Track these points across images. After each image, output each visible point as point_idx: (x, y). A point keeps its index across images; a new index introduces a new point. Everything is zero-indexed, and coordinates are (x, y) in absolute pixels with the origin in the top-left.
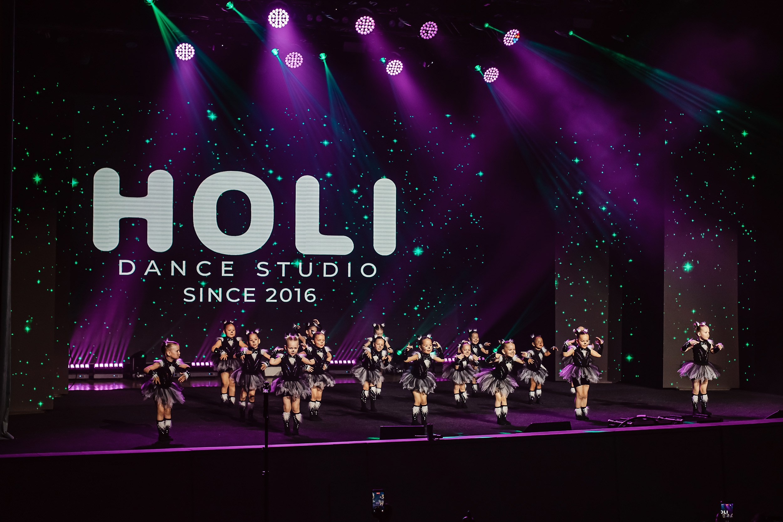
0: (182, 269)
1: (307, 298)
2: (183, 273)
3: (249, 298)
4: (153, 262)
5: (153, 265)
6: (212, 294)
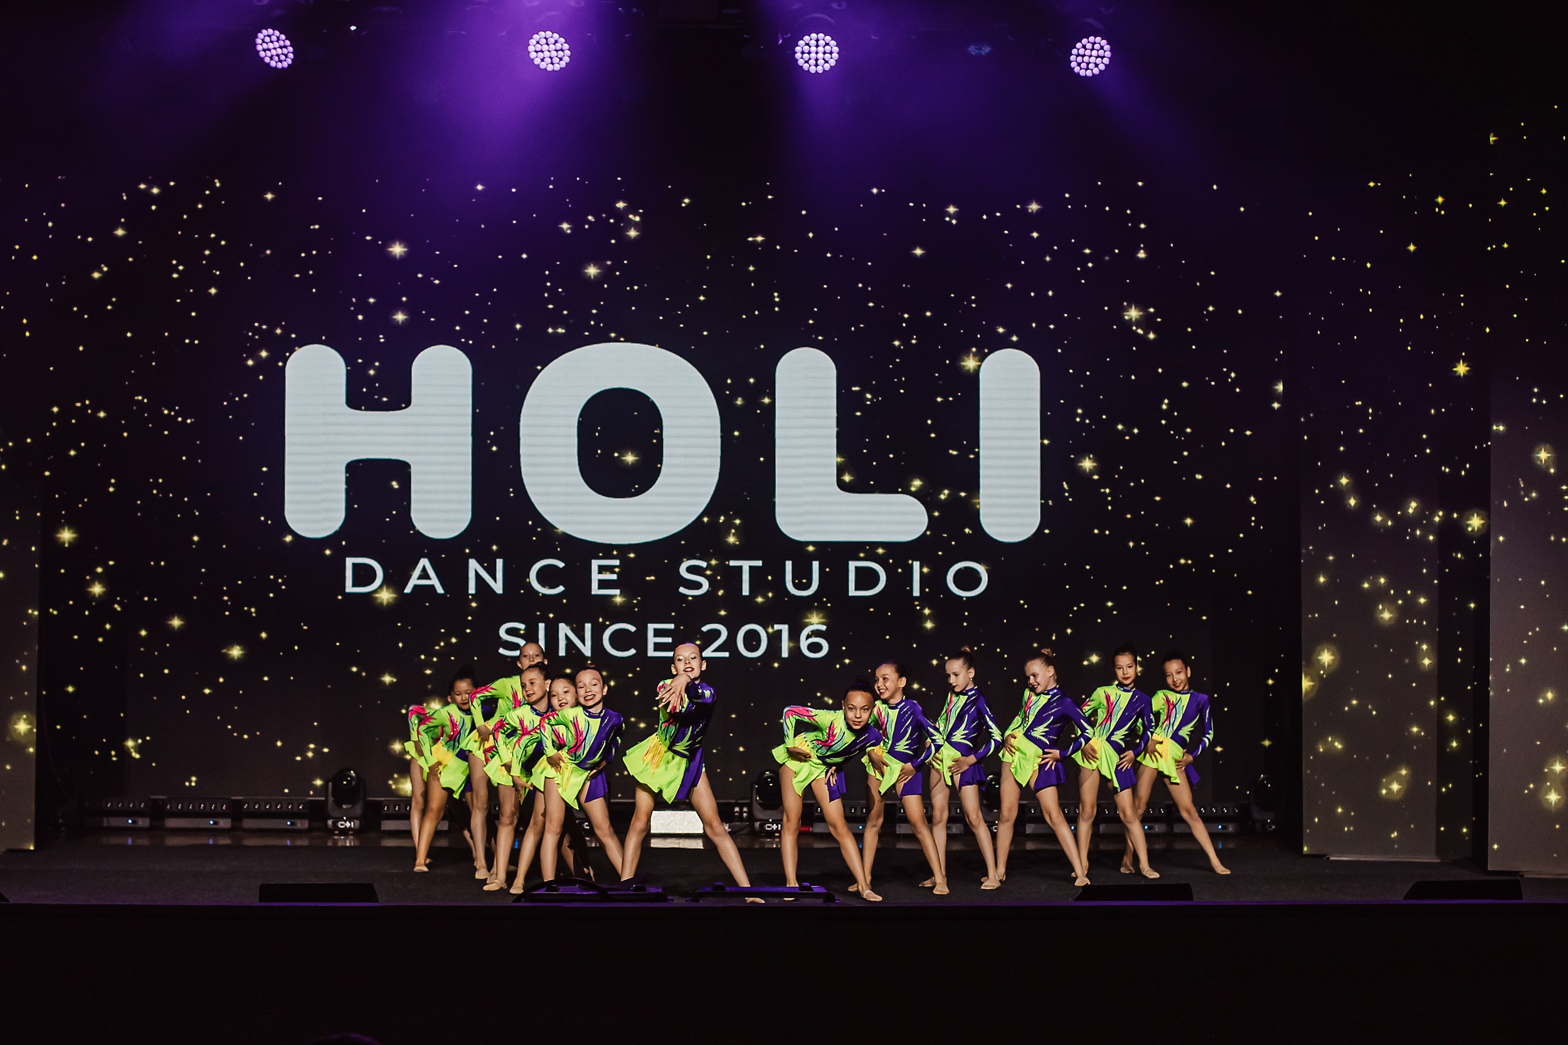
0: (495, 579)
1: (806, 648)
2: (498, 587)
3: (658, 647)
4: (424, 562)
5: (424, 569)
6: (567, 637)
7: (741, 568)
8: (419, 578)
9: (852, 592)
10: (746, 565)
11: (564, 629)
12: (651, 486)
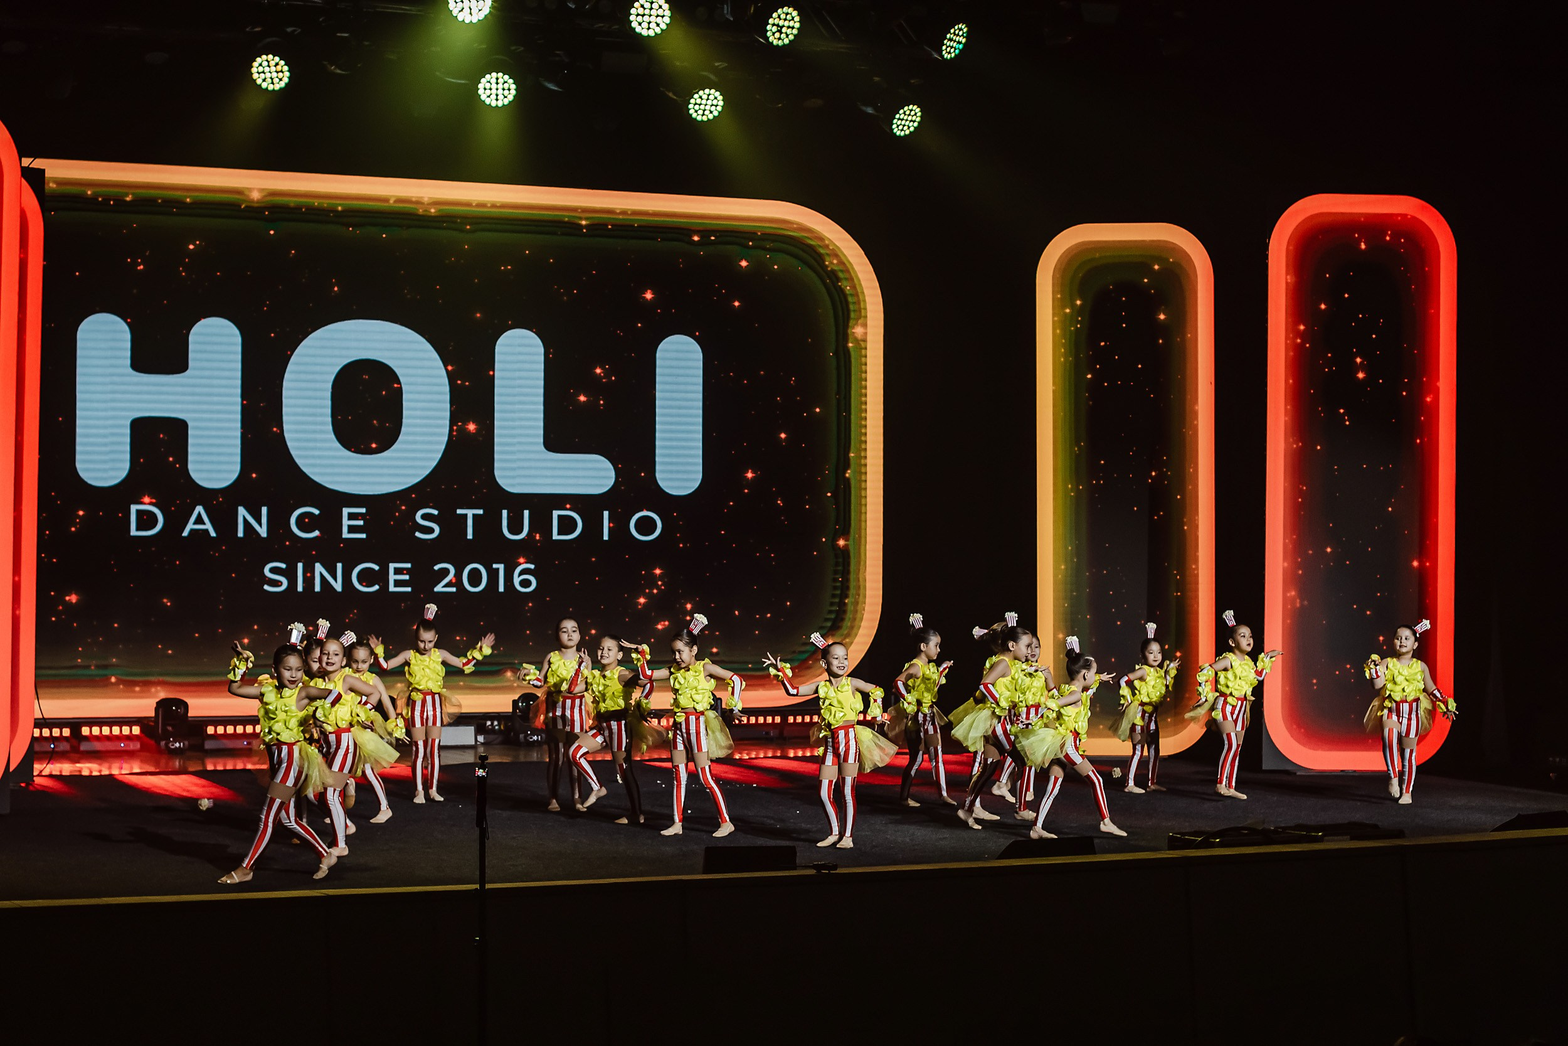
0: (260, 525)
1: (518, 584)
2: (263, 531)
3: (398, 583)
4: (199, 509)
5: (199, 517)
6: (321, 575)
7: (466, 515)
8: (195, 523)
9: (555, 537)
10: (470, 513)
11: (319, 568)
12: (393, 444)
